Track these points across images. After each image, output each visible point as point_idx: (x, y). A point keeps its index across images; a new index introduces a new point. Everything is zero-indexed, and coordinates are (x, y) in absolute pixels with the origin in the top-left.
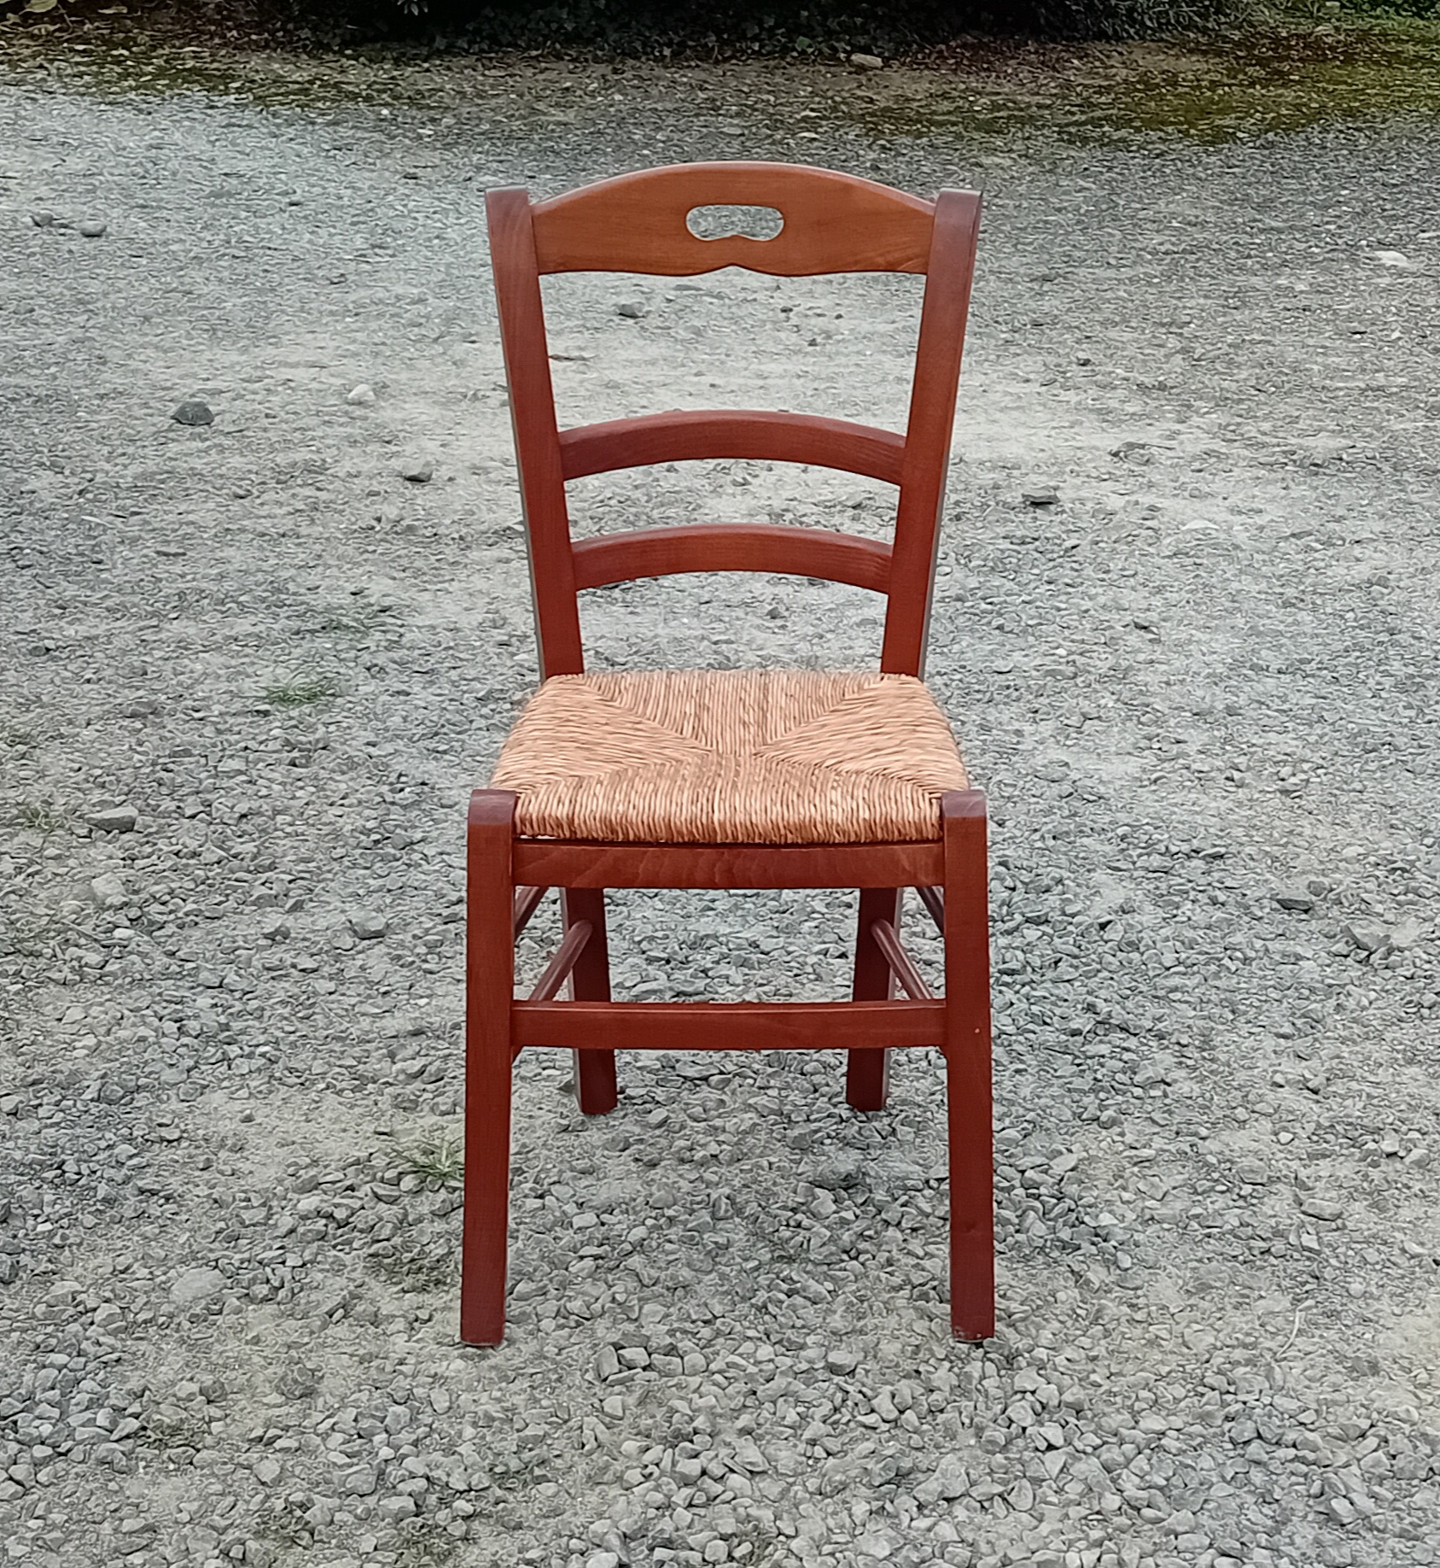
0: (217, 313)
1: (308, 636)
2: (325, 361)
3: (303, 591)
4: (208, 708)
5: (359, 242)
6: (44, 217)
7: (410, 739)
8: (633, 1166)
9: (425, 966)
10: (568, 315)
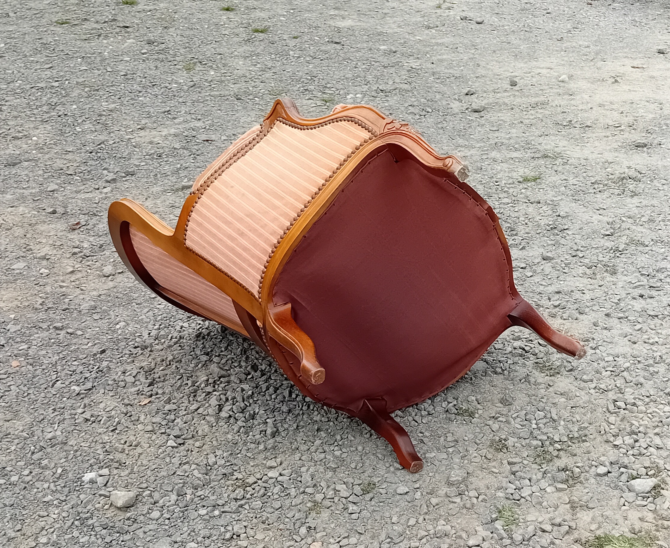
0: (518, 50)
1: (536, 159)
2: (553, 67)
3: (536, 144)
4: (501, 181)
5: (569, 26)
6: (464, 17)
7: (567, 195)
8: (628, 343)
9: (564, 271)
10: (640, 52)
